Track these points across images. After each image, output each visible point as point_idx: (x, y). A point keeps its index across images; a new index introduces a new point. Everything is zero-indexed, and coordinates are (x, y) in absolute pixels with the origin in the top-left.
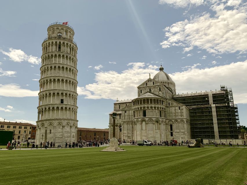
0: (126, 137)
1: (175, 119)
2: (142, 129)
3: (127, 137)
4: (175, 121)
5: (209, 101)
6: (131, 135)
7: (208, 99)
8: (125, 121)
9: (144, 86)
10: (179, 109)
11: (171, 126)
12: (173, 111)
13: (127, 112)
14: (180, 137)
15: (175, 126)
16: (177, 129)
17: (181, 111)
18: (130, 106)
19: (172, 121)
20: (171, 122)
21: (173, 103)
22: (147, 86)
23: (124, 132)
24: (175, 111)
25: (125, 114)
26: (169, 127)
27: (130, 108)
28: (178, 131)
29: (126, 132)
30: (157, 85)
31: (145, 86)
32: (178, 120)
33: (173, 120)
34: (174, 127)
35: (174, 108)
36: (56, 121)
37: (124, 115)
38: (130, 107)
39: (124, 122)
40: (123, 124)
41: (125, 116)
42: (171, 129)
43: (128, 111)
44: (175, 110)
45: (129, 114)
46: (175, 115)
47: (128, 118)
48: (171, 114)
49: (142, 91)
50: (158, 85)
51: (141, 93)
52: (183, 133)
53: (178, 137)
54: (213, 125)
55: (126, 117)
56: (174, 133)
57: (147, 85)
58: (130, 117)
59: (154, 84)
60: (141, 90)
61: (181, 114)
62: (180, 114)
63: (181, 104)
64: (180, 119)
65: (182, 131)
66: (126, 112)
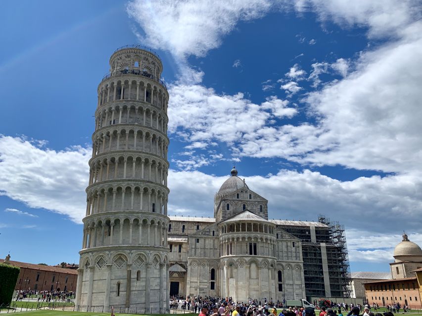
0: (196, 290)
1: (287, 262)
2: (250, 277)
3: (198, 290)
4: (286, 265)
5: (310, 236)
6: (206, 287)
7: (309, 233)
8: (195, 257)
9: (234, 199)
10: (294, 246)
11: (280, 273)
12: (285, 249)
13: (201, 241)
14: (295, 293)
15: (286, 274)
16: (289, 279)
17: (296, 250)
18: (208, 230)
19: (282, 266)
20: (280, 268)
21: (284, 235)
22: (240, 199)
23: (192, 281)
24: (287, 249)
25: (196, 245)
26: (277, 275)
27: (208, 235)
28: (291, 282)
29: (196, 281)
30: (257, 201)
31: (236, 198)
32: (291, 263)
33: (284, 264)
34: (285, 276)
35: (285, 244)
36: (151, 252)
37: (194, 247)
38: (207, 233)
39: (194, 260)
40: (191, 264)
41: (196, 248)
42: (280, 279)
43: (203, 240)
44: (287, 246)
45: (205, 246)
46: (286, 255)
47: (202, 252)
48: (280, 254)
49: (230, 206)
50: (259, 202)
51: (228, 209)
52: (298, 287)
53: (290, 292)
54: (323, 275)
55: (198, 251)
56: (285, 287)
57: (238, 197)
58: (208, 251)
59: (250, 198)
60: (228, 205)
61: (296, 254)
62: (294, 254)
63: (296, 239)
64: (295, 262)
65: (297, 283)
66: (198, 242)
